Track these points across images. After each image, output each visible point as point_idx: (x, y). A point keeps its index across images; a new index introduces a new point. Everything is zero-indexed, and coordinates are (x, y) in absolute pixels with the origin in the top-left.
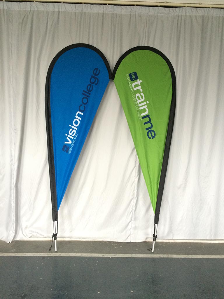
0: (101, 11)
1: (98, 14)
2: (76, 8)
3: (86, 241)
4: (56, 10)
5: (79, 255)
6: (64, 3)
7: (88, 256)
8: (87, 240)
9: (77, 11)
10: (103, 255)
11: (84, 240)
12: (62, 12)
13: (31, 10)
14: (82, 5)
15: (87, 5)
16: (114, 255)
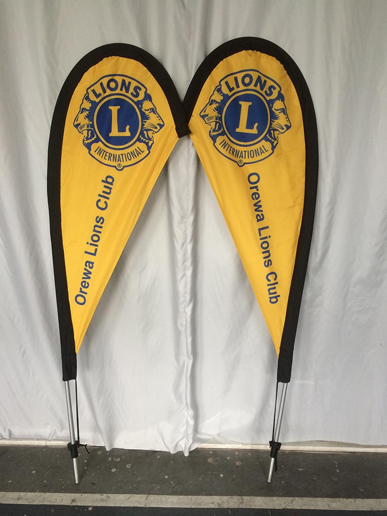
5: (12, 499)
7: (34, 500)
10: (73, 501)
16: (102, 500)
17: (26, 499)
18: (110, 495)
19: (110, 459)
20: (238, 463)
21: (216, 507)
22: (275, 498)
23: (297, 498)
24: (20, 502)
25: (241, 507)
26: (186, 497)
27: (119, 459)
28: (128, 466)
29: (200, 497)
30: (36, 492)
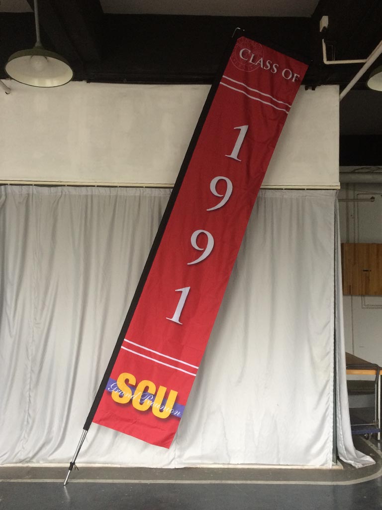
0: (138, 194)
1: (135, 197)
2: (110, 192)
3: (121, 468)
4: (90, 193)
6: (98, 186)
8: (122, 466)
9: (111, 194)
11: (119, 466)
12: (95, 195)
13: (62, 194)
14: (116, 188)
15: (122, 188)
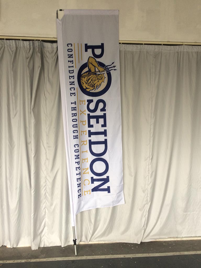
7: (111, 257)
10: (124, 256)
16: (134, 256)
17: (108, 257)
18: (136, 254)
19: (129, 246)
20: (174, 244)
21: (173, 255)
22: (191, 252)
23: (198, 251)
24: (106, 258)
25: (181, 254)
26: (161, 253)
27: (133, 246)
28: (137, 247)
29: (166, 253)
30: (110, 255)
